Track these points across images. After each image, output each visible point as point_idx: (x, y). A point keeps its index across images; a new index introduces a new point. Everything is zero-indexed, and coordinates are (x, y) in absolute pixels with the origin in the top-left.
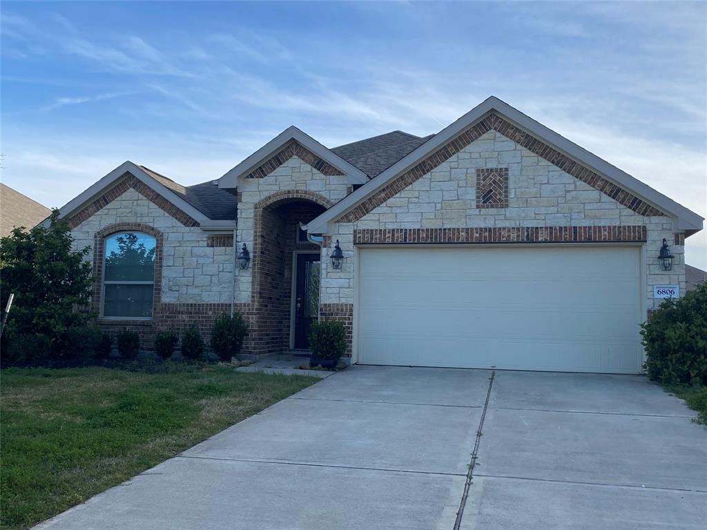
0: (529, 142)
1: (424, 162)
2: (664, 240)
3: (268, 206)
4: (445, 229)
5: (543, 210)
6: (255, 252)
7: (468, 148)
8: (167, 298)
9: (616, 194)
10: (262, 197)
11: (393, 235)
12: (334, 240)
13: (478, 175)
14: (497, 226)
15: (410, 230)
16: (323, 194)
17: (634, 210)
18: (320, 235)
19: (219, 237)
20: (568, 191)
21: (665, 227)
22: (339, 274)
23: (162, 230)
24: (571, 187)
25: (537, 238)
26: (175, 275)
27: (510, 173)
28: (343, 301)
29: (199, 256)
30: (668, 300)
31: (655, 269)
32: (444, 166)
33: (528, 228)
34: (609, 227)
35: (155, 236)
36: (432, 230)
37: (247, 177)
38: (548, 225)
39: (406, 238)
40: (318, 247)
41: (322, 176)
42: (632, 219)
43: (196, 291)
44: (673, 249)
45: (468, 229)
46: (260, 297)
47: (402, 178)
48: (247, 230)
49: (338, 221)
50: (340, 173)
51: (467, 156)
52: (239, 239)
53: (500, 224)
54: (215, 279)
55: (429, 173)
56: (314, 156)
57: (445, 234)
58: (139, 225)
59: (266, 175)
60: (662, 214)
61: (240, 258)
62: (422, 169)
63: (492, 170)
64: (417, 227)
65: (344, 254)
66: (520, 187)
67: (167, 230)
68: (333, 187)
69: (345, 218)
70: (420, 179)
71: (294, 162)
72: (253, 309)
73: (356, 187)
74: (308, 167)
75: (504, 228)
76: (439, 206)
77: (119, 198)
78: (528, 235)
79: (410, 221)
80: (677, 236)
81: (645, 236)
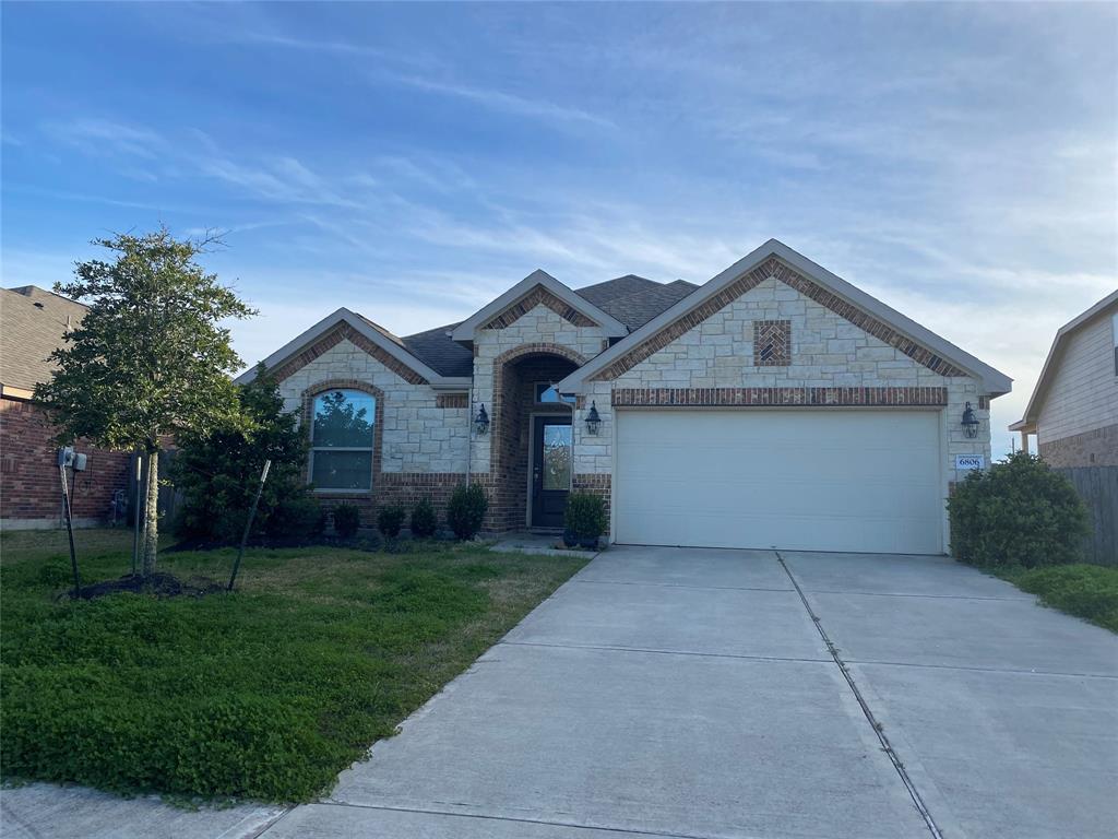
0: (814, 291)
1: (693, 313)
2: (968, 404)
3: (509, 362)
4: (718, 390)
5: (831, 369)
6: (495, 414)
7: (743, 297)
8: (388, 467)
9: (913, 351)
10: (503, 351)
11: (658, 395)
12: (589, 400)
13: (756, 328)
14: (779, 386)
15: (678, 390)
16: (574, 348)
17: (933, 369)
18: (573, 395)
19: (450, 397)
20: (859, 348)
21: (968, 388)
22: (595, 440)
23: (382, 388)
24: (863, 343)
25: (824, 400)
26: (399, 440)
27: (793, 326)
28: (600, 471)
29: (426, 419)
30: (976, 471)
31: (957, 436)
32: (716, 318)
33: (814, 389)
34: (905, 389)
35: (374, 394)
36: (703, 390)
37: (485, 328)
38: (837, 386)
39: (672, 398)
40: (569, 409)
41: (573, 327)
42: (931, 380)
43: (423, 459)
44: (977, 413)
45: (744, 389)
46: (500, 466)
47: (668, 330)
48: (485, 388)
49: (593, 379)
50: (593, 324)
51: (744, 306)
52: (475, 399)
53: (781, 384)
54: (445, 446)
55: (700, 325)
56: (563, 304)
57: (718, 395)
58: (356, 382)
59: (507, 326)
60: (965, 375)
61: (477, 421)
62: (691, 320)
63: (772, 323)
64: (686, 386)
65: (601, 416)
66: (804, 343)
67: (390, 388)
68: (587, 340)
69: (602, 375)
70: (689, 332)
71: (540, 310)
72: (492, 480)
73: (614, 341)
74: (557, 317)
75: (786, 389)
76: (711, 363)
77: (331, 351)
78: (814, 397)
79: (677, 380)
80: (981, 399)
81: (946, 399)
